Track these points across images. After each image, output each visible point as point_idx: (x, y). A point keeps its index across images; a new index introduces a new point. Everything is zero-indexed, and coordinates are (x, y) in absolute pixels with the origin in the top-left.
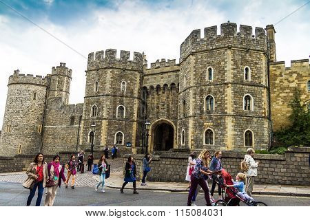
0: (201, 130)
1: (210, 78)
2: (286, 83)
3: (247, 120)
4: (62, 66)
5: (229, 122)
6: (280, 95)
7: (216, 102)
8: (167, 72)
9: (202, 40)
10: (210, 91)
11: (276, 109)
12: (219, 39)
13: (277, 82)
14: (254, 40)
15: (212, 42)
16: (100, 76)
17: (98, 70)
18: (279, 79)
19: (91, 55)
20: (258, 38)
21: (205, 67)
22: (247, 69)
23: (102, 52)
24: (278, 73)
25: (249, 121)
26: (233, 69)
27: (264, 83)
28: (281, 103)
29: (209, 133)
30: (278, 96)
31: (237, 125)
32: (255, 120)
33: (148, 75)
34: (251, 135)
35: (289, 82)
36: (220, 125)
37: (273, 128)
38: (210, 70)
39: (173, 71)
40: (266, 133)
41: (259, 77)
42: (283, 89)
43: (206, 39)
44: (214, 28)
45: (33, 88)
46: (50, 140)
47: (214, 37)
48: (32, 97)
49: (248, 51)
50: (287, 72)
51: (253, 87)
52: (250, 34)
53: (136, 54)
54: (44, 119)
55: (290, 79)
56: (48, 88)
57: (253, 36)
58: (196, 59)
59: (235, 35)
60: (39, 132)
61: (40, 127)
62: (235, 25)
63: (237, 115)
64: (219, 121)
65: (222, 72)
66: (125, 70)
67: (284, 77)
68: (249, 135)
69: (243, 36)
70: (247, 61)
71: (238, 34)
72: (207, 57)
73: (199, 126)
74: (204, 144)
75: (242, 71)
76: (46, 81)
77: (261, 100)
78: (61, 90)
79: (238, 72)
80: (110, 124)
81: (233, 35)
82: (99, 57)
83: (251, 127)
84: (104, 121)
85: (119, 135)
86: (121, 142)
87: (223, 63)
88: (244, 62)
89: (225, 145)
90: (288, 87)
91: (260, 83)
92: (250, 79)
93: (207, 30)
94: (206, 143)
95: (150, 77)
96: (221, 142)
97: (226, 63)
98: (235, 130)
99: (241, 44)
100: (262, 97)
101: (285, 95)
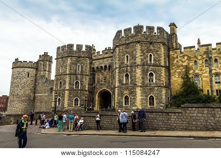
0: (122, 96)
1: (127, 62)
2: (180, 63)
3: (150, 89)
4: (46, 55)
5: (138, 91)
6: (177, 71)
7: (131, 78)
8: (106, 58)
9: (123, 37)
10: (127, 71)
11: (174, 81)
12: (132, 37)
13: (175, 62)
14: (155, 36)
15: (128, 38)
16: (64, 62)
17: (62, 58)
18: (176, 60)
19: (58, 48)
20: (159, 34)
21: (124, 55)
22: (151, 55)
23: (65, 46)
24: (175, 56)
25: (152, 90)
26: (141, 56)
27: (163, 64)
28: (177, 76)
29: (127, 98)
30: (175, 71)
31: (144, 92)
32: (156, 88)
33: (95, 60)
34: (153, 99)
35: (182, 62)
36: (133, 93)
37: (172, 93)
38: (127, 56)
39: (110, 57)
40: (164, 97)
41: (159, 60)
42: (178, 67)
43: (125, 36)
44: (130, 29)
45: (27, 70)
46: (38, 104)
47: (130, 35)
48: (27, 76)
49: (151, 43)
50: (181, 55)
51: (155, 67)
52: (153, 32)
53: (87, 46)
54: (34, 90)
55: (183, 60)
56: (37, 69)
57: (155, 33)
58: (119, 50)
59: (143, 33)
60: (32, 99)
61: (32, 95)
62: (142, 27)
63: (143, 86)
64: (132, 90)
65: (134, 58)
66: (79, 57)
67: (179, 58)
68: (152, 99)
69: (148, 34)
70: (151, 50)
71: (145, 32)
72: (126, 48)
73: (121, 94)
74: (124, 105)
75: (147, 57)
76: (35, 65)
77: (160, 76)
78: (45, 71)
79: (145, 58)
80: (70, 93)
81: (141, 33)
82: (63, 50)
83: (153, 94)
84: (66, 91)
85: (76, 100)
86: (77, 105)
87: (135, 52)
88: (149, 51)
89: (135, 106)
90: (182, 66)
91: (160, 64)
92: (153, 62)
93: (125, 30)
94: (125, 104)
95: (96, 61)
96: (133, 104)
97: (136, 52)
98: (142, 96)
99: (146, 39)
100: (162, 73)
101: (180, 70)
